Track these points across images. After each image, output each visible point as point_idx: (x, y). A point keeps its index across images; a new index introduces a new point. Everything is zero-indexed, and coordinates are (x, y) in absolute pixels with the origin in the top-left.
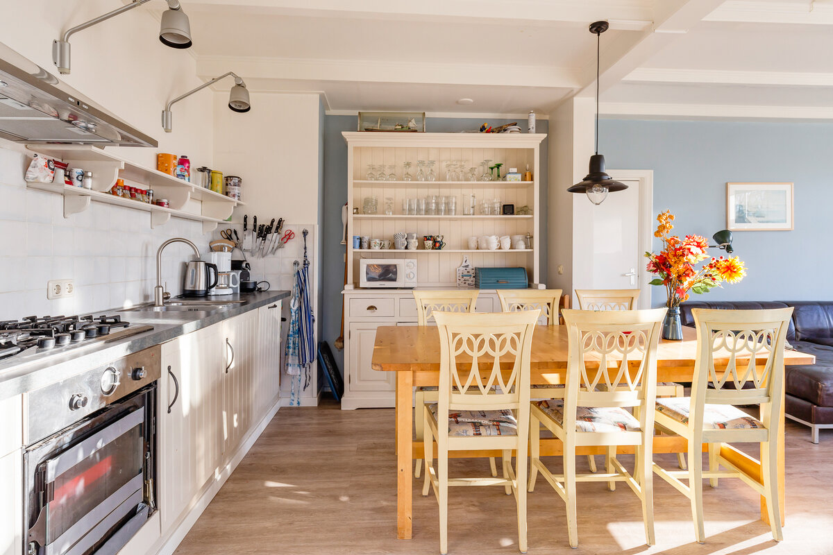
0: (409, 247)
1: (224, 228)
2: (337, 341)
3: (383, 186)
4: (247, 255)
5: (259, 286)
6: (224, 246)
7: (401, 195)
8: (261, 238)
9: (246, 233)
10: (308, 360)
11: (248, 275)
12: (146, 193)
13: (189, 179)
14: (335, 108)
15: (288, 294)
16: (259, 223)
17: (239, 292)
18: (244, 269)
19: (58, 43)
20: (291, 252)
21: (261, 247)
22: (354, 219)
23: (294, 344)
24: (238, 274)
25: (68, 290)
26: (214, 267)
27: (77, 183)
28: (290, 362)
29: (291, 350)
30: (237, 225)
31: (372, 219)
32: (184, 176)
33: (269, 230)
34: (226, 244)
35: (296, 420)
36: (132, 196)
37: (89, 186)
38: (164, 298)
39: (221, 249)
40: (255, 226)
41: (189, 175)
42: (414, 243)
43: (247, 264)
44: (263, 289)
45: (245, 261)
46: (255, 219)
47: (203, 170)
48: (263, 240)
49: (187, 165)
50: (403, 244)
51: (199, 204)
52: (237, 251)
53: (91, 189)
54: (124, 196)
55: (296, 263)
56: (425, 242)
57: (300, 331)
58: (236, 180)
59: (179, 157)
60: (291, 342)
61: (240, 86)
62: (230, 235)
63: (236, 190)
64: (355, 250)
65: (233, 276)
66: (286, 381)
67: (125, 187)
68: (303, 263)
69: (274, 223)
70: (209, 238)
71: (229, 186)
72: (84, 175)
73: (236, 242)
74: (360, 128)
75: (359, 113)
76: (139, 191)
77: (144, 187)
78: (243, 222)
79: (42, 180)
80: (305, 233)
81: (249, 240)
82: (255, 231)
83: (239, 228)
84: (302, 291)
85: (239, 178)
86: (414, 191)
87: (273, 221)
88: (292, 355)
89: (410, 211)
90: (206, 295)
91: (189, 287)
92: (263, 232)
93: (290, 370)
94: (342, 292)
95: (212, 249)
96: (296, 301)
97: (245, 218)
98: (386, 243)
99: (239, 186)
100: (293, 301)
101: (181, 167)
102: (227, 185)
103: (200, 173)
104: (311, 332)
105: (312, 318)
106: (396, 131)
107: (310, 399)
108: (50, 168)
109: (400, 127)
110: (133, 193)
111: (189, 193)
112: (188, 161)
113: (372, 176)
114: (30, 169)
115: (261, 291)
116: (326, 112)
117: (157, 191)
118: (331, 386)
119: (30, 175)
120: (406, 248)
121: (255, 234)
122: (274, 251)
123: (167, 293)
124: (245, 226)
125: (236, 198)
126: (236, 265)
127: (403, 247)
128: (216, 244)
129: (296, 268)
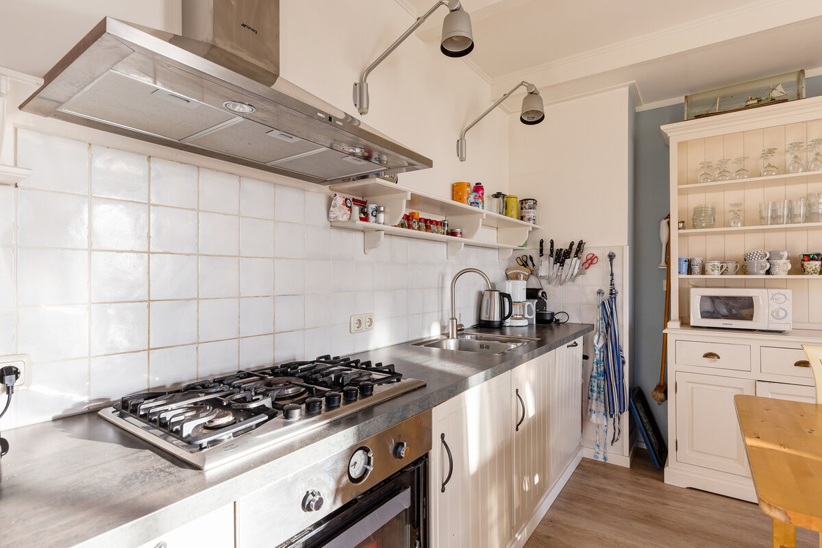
0: (772, 271)
1: (520, 254)
2: (655, 390)
3: (724, 188)
4: (544, 282)
5: (557, 317)
6: (519, 273)
7: (755, 198)
8: (558, 264)
9: (542, 258)
10: (617, 409)
11: (545, 304)
12: (442, 224)
13: (483, 206)
14: (648, 100)
15: (591, 327)
16: (555, 248)
17: (535, 323)
18: (540, 298)
19: (358, 85)
20: (595, 279)
21: (559, 274)
22: (680, 235)
23: (598, 387)
24: (533, 304)
25: (368, 324)
26: (509, 296)
27: (372, 219)
28: (594, 408)
29: (595, 395)
30: (533, 251)
31: (705, 234)
32: (478, 203)
33: (567, 254)
34: (521, 271)
35: (604, 483)
36: (428, 228)
37: (382, 221)
38: (458, 331)
39: (516, 277)
40: (552, 251)
41: (483, 202)
42: (783, 266)
43: (543, 293)
44: (561, 321)
45: (542, 289)
46: (552, 242)
47: (497, 195)
48: (560, 266)
49: (481, 192)
50: (762, 268)
51: (494, 232)
52: (533, 279)
53: (384, 224)
54: (419, 229)
55: (600, 292)
56: (806, 263)
57: (606, 373)
58: (531, 203)
59: (473, 185)
60: (595, 384)
61: (533, 94)
62: (525, 262)
63: (530, 214)
64: (682, 276)
65: (529, 306)
66: (590, 429)
67: (420, 219)
68: (609, 292)
69: (573, 247)
70: (505, 265)
71: (524, 210)
72: (377, 210)
73: (532, 268)
74: (687, 117)
75: (686, 97)
76: (434, 223)
77: (439, 218)
78: (538, 247)
79: (340, 219)
80: (611, 257)
81: (546, 267)
82: (552, 257)
83: (534, 253)
84: (608, 325)
85: (534, 200)
86: (779, 190)
87: (572, 244)
88: (597, 400)
89: (775, 218)
90: (501, 327)
91: (484, 317)
92: (560, 257)
93: (594, 417)
94: (664, 331)
95: (508, 277)
96: (601, 337)
97: (541, 243)
98: (731, 266)
99: (534, 208)
100: (596, 337)
101: (475, 194)
102: (522, 209)
103: (495, 200)
104: (620, 375)
105: (621, 359)
106: (747, 107)
107: (620, 456)
108: (347, 206)
109: (756, 101)
110: (428, 224)
111: (481, 220)
112: (482, 188)
113: (707, 176)
114: (331, 209)
115: (559, 324)
116: (636, 108)
117: (453, 221)
118: (646, 442)
119: (332, 215)
120: (768, 272)
121: (552, 259)
122: (573, 278)
123: (461, 325)
124: (541, 251)
125: (532, 222)
126: (531, 294)
127: (763, 272)
128: (512, 272)
129: (600, 299)
